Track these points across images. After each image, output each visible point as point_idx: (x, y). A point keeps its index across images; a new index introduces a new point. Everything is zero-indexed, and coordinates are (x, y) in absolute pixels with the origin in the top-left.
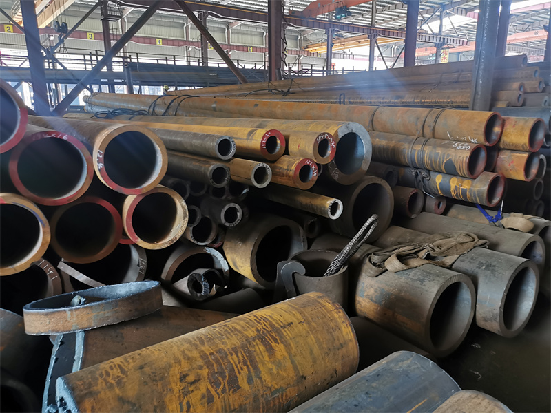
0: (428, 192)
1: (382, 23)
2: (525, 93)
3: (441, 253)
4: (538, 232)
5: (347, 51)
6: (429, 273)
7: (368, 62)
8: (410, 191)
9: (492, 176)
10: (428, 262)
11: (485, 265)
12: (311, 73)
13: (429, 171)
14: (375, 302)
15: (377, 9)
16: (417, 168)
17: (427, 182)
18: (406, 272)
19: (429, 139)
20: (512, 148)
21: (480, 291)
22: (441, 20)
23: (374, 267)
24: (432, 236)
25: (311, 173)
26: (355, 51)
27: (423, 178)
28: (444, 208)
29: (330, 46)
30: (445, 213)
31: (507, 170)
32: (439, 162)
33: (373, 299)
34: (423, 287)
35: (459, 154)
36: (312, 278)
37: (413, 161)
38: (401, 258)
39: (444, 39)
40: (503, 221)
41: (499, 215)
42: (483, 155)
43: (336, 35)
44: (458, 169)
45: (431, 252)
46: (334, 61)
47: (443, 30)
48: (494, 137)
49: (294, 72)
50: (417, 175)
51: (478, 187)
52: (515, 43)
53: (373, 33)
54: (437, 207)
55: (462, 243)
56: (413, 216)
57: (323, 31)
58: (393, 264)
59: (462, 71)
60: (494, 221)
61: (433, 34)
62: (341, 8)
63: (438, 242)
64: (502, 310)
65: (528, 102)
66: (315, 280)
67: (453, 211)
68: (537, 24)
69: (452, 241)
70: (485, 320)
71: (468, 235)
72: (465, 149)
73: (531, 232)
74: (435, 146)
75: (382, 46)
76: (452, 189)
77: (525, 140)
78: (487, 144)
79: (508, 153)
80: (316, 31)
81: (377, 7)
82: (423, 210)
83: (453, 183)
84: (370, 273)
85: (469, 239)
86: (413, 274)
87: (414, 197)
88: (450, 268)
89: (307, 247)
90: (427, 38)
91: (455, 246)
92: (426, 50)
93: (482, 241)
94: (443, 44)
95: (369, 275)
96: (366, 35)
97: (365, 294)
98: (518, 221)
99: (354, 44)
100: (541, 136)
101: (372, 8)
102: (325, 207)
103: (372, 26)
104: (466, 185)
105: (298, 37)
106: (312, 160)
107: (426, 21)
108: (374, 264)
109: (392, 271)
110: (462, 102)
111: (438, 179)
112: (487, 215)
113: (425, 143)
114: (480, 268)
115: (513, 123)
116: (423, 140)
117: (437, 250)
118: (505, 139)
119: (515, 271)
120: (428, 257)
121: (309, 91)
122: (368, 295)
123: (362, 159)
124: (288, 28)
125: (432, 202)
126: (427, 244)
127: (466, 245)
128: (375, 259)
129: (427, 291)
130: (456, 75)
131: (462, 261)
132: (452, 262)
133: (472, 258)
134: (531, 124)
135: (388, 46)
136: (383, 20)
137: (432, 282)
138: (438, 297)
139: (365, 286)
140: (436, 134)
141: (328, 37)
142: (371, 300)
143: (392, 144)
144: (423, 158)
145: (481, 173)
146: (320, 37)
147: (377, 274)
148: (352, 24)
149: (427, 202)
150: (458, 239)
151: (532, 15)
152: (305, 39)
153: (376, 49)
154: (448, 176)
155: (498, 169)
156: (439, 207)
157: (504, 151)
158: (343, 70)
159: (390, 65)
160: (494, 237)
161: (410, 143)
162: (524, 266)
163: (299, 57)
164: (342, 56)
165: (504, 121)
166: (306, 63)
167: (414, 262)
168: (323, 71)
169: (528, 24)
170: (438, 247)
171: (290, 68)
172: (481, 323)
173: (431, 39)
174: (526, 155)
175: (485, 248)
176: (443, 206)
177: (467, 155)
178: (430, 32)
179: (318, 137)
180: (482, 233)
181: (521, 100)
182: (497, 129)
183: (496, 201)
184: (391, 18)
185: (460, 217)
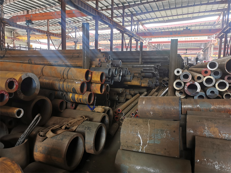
0: (68, 101)
1: (52, 31)
2: (101, 62)
3: (71, 126)
4: (106, 112)
5: (38, 40)
6: (65, 135)
7: (47, 46)
8: (60, 101)
9: (89, 93)
10: (65, 130)
11: (87, 128)
12: (20, 48)
13: (67, 92)
14: (43, 153)
15: (49, 25)
16: (62, 91)
17: (66, 97)
18: (55, 137)
19: (65, 79)
20: (96, 82)
21: (86, 139)
22: (76, 33)
23: (41, 137)
24: (68, 119)
25: (5, 97)
26: (41, 40)
27: (65, 95)
28: (74, 106)
29: (29, 37)
30: (75, 109)
31: (95, 91)
32: (70, 88)
33: (42, 152)
34: (62, 142)
35: (77, 85)
36: (8, 149)
37: (60, 88)
38: (54, 131)
39: (77, 40)
40: (95, 109)
41: (94, 107)
42: (86, 85)
43: (32, 33)
44: (77, 91)
45: (67, 126)
46: (31, 44)
47: (77, 36)
48: (89, 79)
49: (11, 47)
50: (62, 94)
51: (85, 97)
52: (101, 44)
53: (49, 34)
54: (71, 106)
55: (79, 121)
56: (62, 111)
57: (25, 31)
58: (50, 134)
59: (80, 53)
60: (92, 109)
61: (73, 38)
62: (28, 20)
63: (70, 121)
64: (94, 144)
65: (102, 66)
66: (10, 149)
67: (78, 107)
68: (107, 38)
69: (76, 120)
70: (89, 150)
71: (82, 117)
72: (79, 83)
73: (104, 112)
74: (68, 82)
75: (53, 40)
76: (76, 99)
77: (99, 79)
78: (86, 81)
79: (94, 84)
80: (22, 30)
81: (50, 24)
82: (66, 108)
83: (76, 96)
84: (39, 140)
85: (82, 118)
86: (59, 137)
87: (62, 103)
88: (75, 131)
89: (8, 133)
90: (71, 39)
91: (76, 122)
92: (71, 43)
93: (87, 118)
94: (77, 42)
95: (39, 141)
96: (46, 35)
97: (38, 150)
98: (99, 109)
99: (40, 38)
100: (104, 78)
101: (47, 24)
102: (14, 113)
103: (48, 31)
104: (81, 97)
105: (12, 31)
106: (5, 91)
107: (70, 32)
108: (41, 136)
109: (49, 138)
110: (80, 65)
111: (71, 95)
112: (90, 107)
113: (64, 81)
114: (85, 129)
115: (95, 73)
116: (63, 80)
117: (70, 125)
118: (93, 79)
119: (97, 128)
120: (66, 128)
121: (15, 57)
122: (39, 151)
123: (35, 88)
124: (6, 27)
125: (69, 105)
126: (65, 123)
127: (80, 121)
128: (42, 133)
129: (64, 143)
130: (78, 54)
131: (79, 127)
132: (76, 128)
133: (83, 126)
134: (100, 74)
135: (56, 40)
136: (53, 30)
137: (66, 139)
138: (69, 145)
139: (38, 147)
140: (68, 77)
141: (28, 33)
142: (41, 152)
143: (51, 81)
144: (63, 87)
145: (85, 92)
146: (24, 33)
147: (43, 140)
148: (39, 29)
149: (68, 105)
150: (78, 119)
151: (106, 35)
152: (17, 33)
153: (50, 41)
154: (74, 94)
155: (92, 90)
156: (72, 106)
157: (93, 83)
158: (36, 48)
159: (57, 48)
160: (91, 116)
161: (58, 81)
162: (100, 126)
163: (14, 40)
164: (35, 42)
165: (92, 73)
166: (17, 44)
167: (59, 132)
168: (26, 48)
169: (105, 38)
170: (70, 123)
171: (8, 45)
172: (87, 151)
173: (73, 39)
174: (100, 85)
175: (88, 121)
176: (74, 105)
177: (80, 85)
178: (72, 37)
179: (8, 80)
180: (87, 115)
181: (100, 65)
182: (90, 76)
183: (92, 102)
184: (56, 29)
185: (81, 109)
